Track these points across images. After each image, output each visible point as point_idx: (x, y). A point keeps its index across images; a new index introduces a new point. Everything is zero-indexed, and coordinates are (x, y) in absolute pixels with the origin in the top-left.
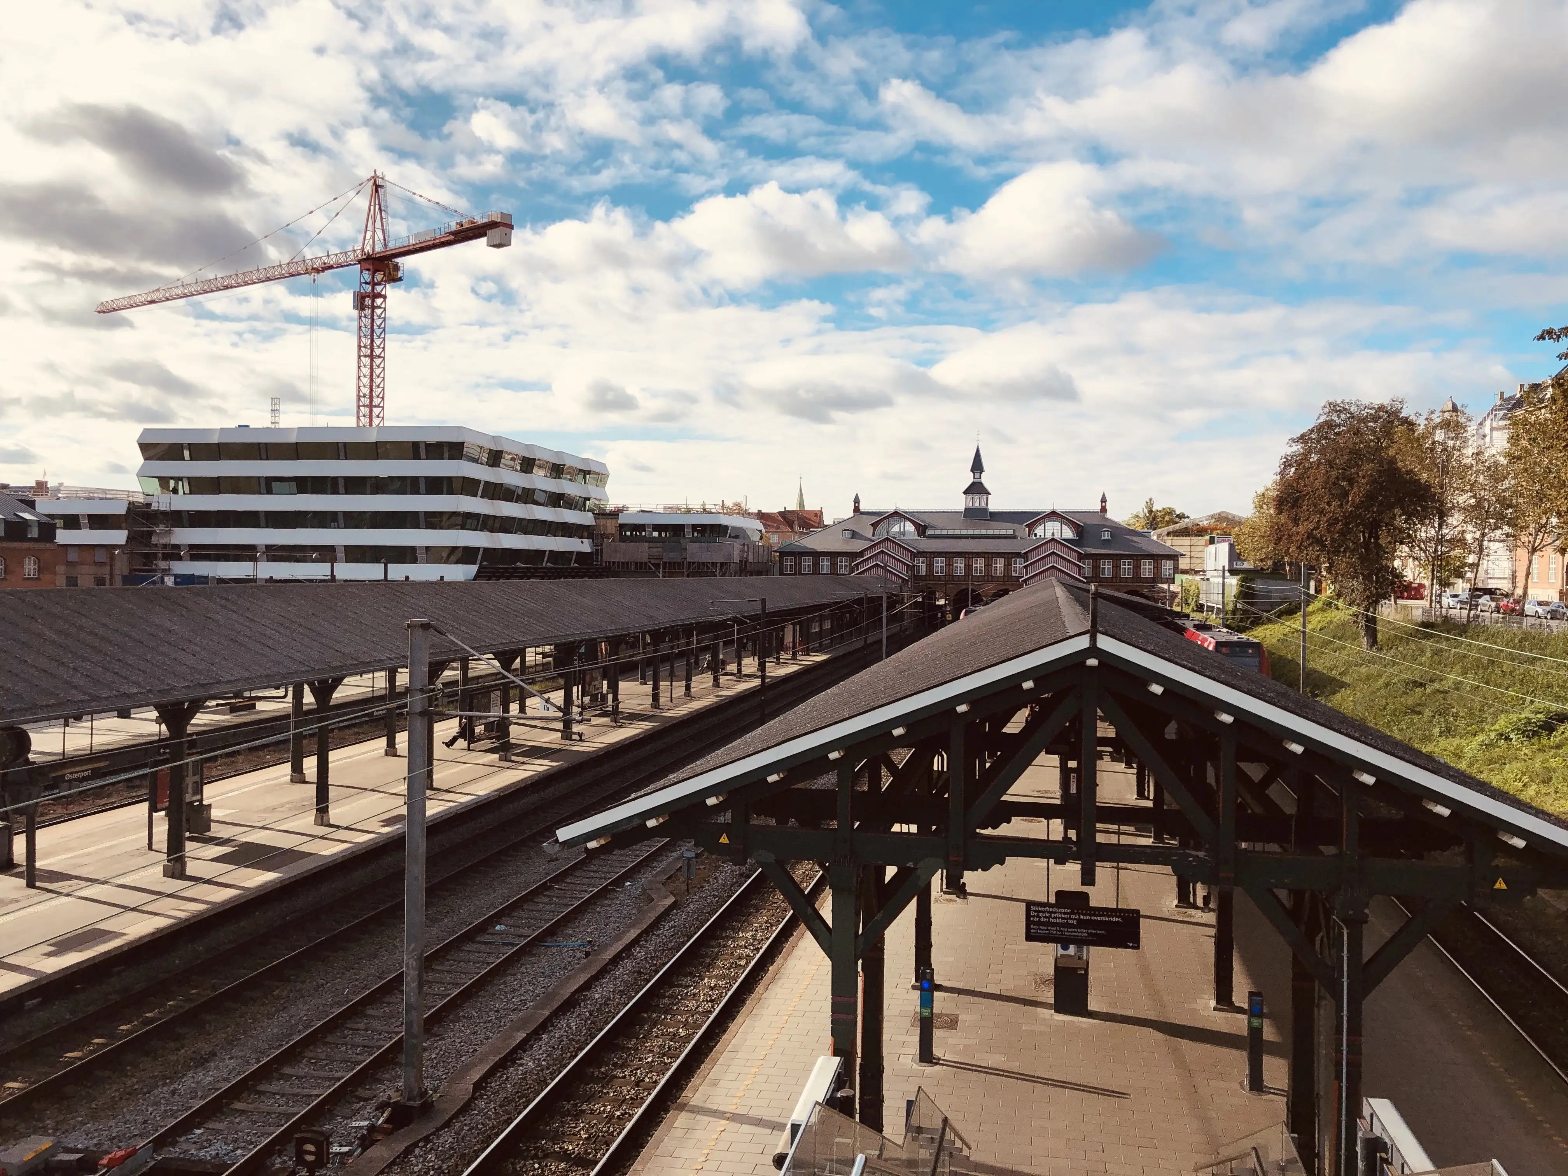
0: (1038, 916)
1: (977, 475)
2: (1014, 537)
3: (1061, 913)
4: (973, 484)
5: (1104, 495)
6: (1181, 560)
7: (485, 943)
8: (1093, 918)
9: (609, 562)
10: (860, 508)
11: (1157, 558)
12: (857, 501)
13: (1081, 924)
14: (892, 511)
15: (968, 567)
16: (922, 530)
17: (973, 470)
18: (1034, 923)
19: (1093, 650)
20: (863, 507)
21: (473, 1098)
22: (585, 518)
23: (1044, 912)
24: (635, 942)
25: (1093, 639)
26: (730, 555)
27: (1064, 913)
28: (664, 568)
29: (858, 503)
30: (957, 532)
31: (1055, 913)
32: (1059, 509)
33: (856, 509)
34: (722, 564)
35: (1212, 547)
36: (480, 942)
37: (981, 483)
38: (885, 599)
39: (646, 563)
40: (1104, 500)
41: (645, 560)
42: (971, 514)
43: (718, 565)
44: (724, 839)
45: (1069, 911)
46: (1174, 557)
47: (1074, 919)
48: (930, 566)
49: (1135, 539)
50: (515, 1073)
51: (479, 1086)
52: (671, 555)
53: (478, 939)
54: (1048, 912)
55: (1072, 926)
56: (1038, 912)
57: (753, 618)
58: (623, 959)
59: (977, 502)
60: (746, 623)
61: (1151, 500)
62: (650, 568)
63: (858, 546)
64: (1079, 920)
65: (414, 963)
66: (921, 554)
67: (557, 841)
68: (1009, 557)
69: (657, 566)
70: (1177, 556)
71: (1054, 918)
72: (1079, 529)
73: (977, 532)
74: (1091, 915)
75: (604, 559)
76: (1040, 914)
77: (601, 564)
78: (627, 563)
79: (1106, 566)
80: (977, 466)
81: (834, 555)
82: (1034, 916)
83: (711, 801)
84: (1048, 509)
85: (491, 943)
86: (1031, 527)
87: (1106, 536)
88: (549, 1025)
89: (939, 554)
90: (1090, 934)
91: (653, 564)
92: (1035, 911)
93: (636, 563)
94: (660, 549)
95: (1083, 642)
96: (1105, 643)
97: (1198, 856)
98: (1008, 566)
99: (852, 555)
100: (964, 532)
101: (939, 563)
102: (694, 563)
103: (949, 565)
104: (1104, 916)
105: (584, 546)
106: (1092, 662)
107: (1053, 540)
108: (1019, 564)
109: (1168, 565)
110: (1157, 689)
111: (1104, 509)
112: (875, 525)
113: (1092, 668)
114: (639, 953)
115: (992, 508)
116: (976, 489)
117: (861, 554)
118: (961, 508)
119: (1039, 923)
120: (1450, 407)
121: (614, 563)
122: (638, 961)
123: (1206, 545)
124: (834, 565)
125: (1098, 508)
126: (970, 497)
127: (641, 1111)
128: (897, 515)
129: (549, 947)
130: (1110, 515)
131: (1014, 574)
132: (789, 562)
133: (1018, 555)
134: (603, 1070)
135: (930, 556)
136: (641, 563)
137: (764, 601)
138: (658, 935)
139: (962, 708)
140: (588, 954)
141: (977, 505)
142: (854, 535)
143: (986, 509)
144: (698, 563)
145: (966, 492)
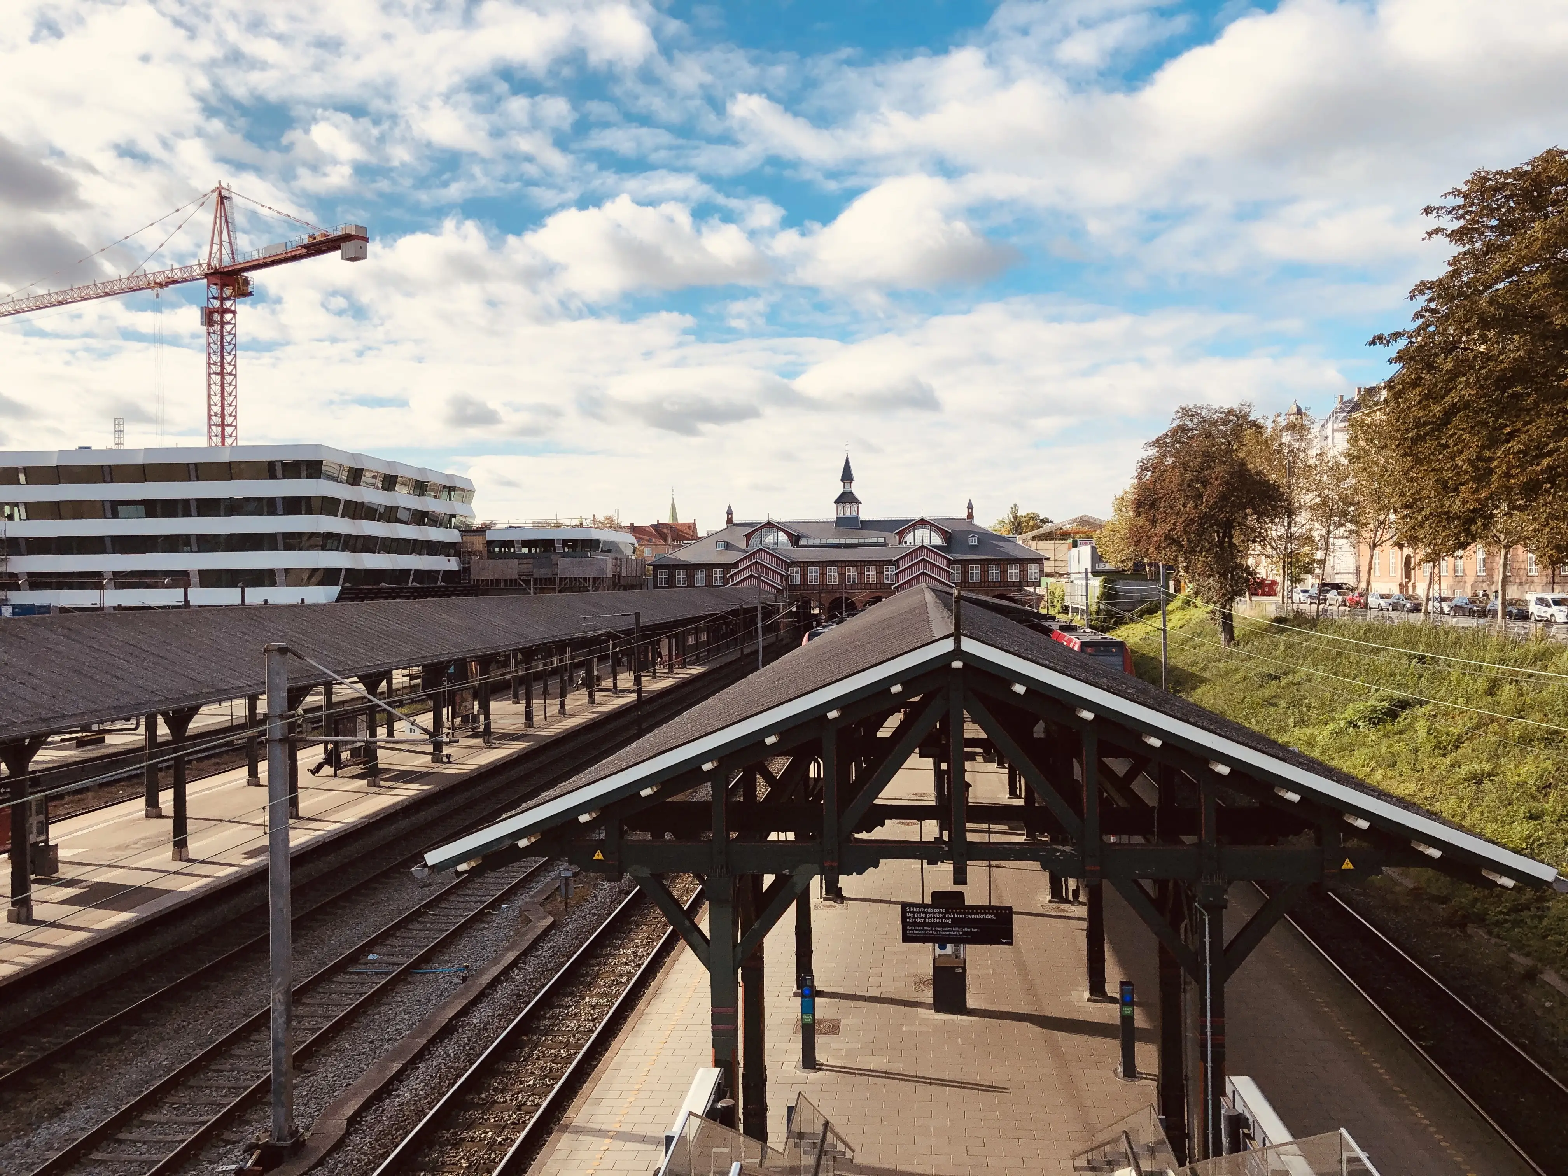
0: (914, 917)
1: (847, 485)
2: (884, 545)
3: (936, 913)
4: (844, 494)
6: (1046, 563)
7: (358, 973)
8: (967, 916)
9: (478, 580)
10: (734, 519)
11: (1023, 562)
12: (730, 512)
13: (956, 923)
14: (765, 522)
15: (842, 575)
16: (795, 540)
17: (843, 480)
18: (911, 924)
19: (958, 653)
20: (736, 519)
21: (348, 1134)
22: (452, 536)
23: (919, 913)
24: (514, 964)
25: (957, 642)
26: (603, 570)
27: (939, 913)
28: (535, 584)
29: (731, 514)
30: (830, 542)
31: (931, 913)
32: (927, 517)
33: (730, 521)
34: (594, 578)
35: (1075, 550)
36: (351, 973)
37: (851, 493)
38: (760, 609)
39: (516, 580)
40: (970, 507)
41: (517, 577)
42: (842, 522)
43: (591, 580)
44: (599, 856)
45: (944, 910)
46: (1039, 561)
47: (948, 918)
48: (804, 576)
49: (1001, 544)
50: (391, 1105)
51: (353, 1121)
52: (543, 571)
53: (350, 970)
54: (924, 913)
55: (947, 925)
56: (914, 913)
57: (628, 632)
58: (501, 982)
59: (848, 511)
60: (620, 638)
61: (1015, 505)
62: (521, 585)
63: (731, 557)
64: (953, 919)
65: (281, 998)
66: (794, 564)
67: (426, 865)
68: (881, 564)
69: (527, 582)
70: (1042, 559)
71: (929, 918)
72: (948, 536)
73: (849, 541)
74: (965, 914)
75: (472, 577)
76: (916, 915)
77: (469, 582)
78: (497, 580)
79: (975, 572)
80: (847, 476)
81: (709, 567)
82: (909, 917)
83: (584, 818)
84: (917, 517)
85: (363, 973)
86: (901, 534)
87: (974, 542)
88: (426, 1053)
89: (813, 564)
90: (965, 933)
91: (523, 581)
92: (911, 912)
93: (506, 580)
94: (530, 566)
95: (948, 646)
96: (969, 645)
97: (1064, 851)
98: (880, 573)
99: (726, 567)
100: (836, 541)
101: (813, 573)
102: (566, 578)
103: (823, 574)
104: (978, 914)
105: (452, 564)
106: (957, 664)
107: (923, 547)
108: (890, 571)
109: (1033, 569)
110: (1020, 689)
111: (970, 516)
112: (748, 536)
113: (957, 669)
114: (517, 975)
115: (863, 516)
116: (847, 498)
117: (736, 565)
118: (833, 517)
119: (915, 924)
120: (1296, 411)
121: (483, 580)
122: (517, 983)
123: (1069, 549)
124: (709, 577)
125: (964, 514)
126: (841, 506)
127: (523, 1135)
128: (769, 525)
129: (426, 973)
130: (978, 521)
131: (886, 582)
132: (663, 575)
133: (889, 562)
134: (483, 1096)
135: (804, 565)
136: (511, 580)
137: (637, 615)
138: (537, 957)
139: (833, 715)
140: (464, 979)
141: (848, 514)
142: (728, 546)
143: (857, 518)
144: (570, 578)
145: (837, 502)
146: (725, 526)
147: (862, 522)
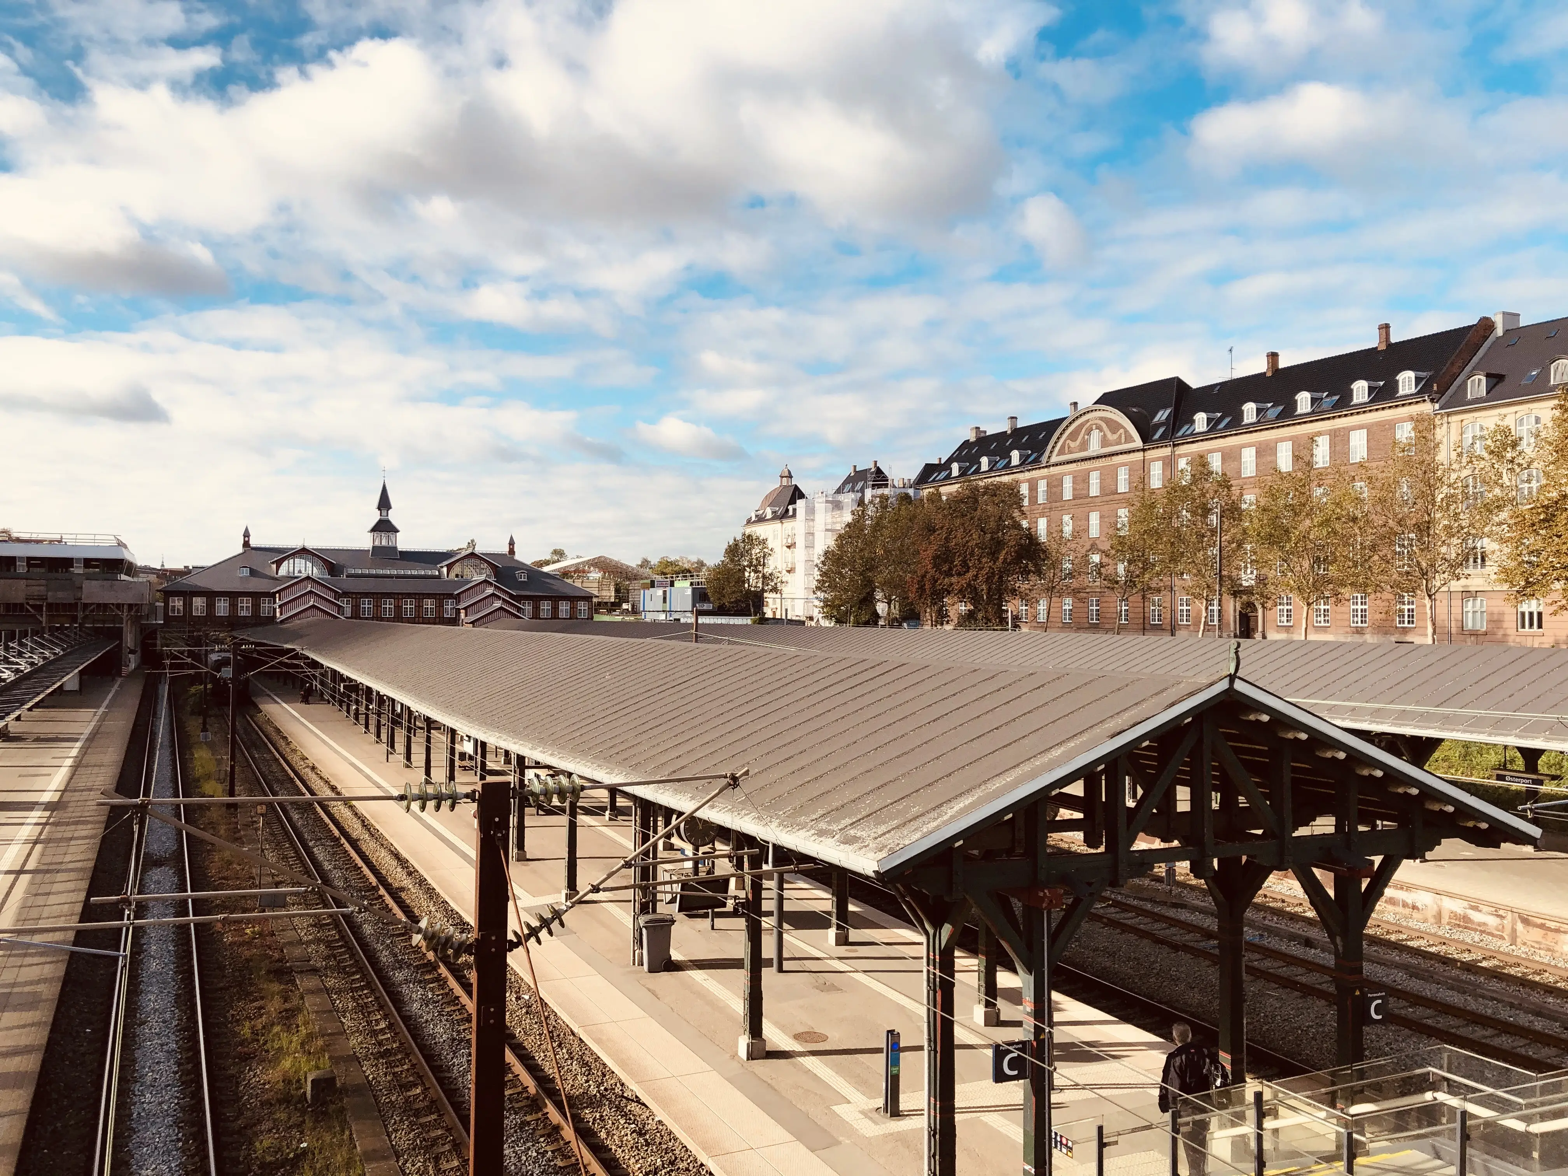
1: (384, 513)
2: (439, 577)
4: (380, 521)
5: (511, 537)
10: (251, 543)
11: (573, 600)
12: (247, 534)
15: (398, 608)
16: (333, 569)
17: (379, 508)
20: (253, 543)
28: (47, 610)
29: (248, 536)
30: (378, 572)
33: (246, 544)
34: (130, 606)
35: (656, 590)
37: (388, 522)
39: (22, 605)
40: (512, 543)
41: (24, 601)
42: (378, 552)
43: (125, 607)
46: (588, 599)
48: (356, 608)
49: (548, 581)
52: (60, 594)
59: (385, 540)
62: (28, 611)
63: (263, 585)
66: (346, 594)
68: (441, 598)
69: (37, 608)
70: (593, 598)
73: (390, 572)
79: (527, 607)
80: (384, 503)
81: (233, 596)
86: (450, 567)
87: (522, 578)
89: (366, 595)
91: (31, 606)
94: (42, 588)
98: (439, 607)
99: (257, 596)
100: (384, 572)
101: (367, 605)
102: (92, 604)
103: (377, 606)
108: (450, 605)
109: (582, 606)
111: (512, 552)
112: (279, 563)
115: (402, 547)
116: (384, 527)
118: (368, 546)
120: (787, 474)
124: (233, 606)
125: (505, 550)
126: (377, 535)
128: (303, 552)
130: (518, 557)
131: (445, 616)
135: (356, 597)
136: (15, 605)
141: (384, 543)
142: (253, 573)
143: (396, 548)
144: (99, 605)
145: (374, 530)
146: (240, 550)
147: (400, 552)
